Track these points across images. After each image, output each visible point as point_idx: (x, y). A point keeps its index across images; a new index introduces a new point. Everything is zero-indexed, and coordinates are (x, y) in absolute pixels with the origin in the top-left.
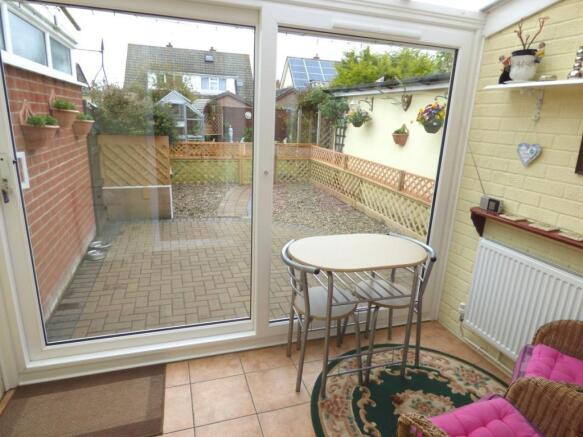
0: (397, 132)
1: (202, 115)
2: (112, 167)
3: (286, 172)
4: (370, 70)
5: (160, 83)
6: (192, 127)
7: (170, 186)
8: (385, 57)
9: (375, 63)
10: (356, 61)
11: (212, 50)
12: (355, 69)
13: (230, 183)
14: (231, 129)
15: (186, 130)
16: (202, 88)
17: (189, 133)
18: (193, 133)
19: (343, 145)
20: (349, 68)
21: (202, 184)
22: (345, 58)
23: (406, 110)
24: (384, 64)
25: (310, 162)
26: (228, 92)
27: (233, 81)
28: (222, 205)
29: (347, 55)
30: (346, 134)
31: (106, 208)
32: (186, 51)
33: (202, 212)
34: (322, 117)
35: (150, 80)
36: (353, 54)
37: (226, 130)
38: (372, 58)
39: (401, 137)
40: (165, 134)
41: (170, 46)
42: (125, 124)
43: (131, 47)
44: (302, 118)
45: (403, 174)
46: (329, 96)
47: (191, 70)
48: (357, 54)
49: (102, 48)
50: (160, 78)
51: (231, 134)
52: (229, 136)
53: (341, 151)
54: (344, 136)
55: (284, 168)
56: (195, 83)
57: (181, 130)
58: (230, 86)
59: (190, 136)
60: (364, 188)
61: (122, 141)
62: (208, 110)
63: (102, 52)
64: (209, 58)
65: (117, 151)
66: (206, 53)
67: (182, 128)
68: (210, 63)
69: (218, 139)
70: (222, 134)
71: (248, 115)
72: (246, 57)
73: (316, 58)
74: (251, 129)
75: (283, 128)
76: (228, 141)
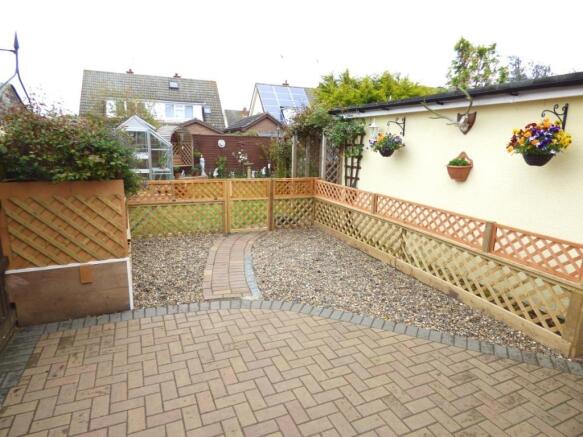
0: (454, 163)
1: (169, 144)
2: (23, 237)
3: (285, 215)
4: (352, 94)
5: (120, 111)
6: (157, 158)
7: (128, 259)
8: (366, 80)
9: (356, 87)
10: (335, 85)
11: (176, 76)
12: (336, 94)
13: (213, 233)
14: (202, 159)
15: (150, 162)
16: (167, 115)
17: (153, 166)
18: (159, 166)
19: (357, 179)
20: (329, 92)
21: (175, 235)
22: (322, 81)
23: (465, 133)
24: (367, 87)
25: (315, 201)
26: (196, 119)
27: (200, 108)
28: (207, 273)
29: (327, 79)
30: (361, 165)
31: (13, 305)
32: (148, 77)
33: (179, 290)
34: (328, 143)
35: (108, 107)
36: (331, 78)
37: (197, 161)
38: (353, 82)
39: (460, 170)
40: (117, 176)
41: (130, 72)
42: (44, 163)
43: (86, 73)
44: (298, 146)
45: (493, 227)
46: (335, 118)
47: (154, 97)
48: (336, 77)
49: (16, 46)
50: (120, 105)
51: (203, 164)
52: (200, 168)
53: (354, 186)
54: (358, 168)
55: (282, 211)
56: (159, 110)
57: (143, 164)
58: (197, 113)
59: (155, 169)
60: (409, 240)
61: (41, 193)
62: (175, 138)
63: (15, 52)
64: (174, 85)
65: (31, 209)
66: (170, 80)
67: (145, 160)
68: (175, 90)
69: (188, 171)
70: (192, 165)
71: (222, 143)
72: (213, 84)
73: (286, 85)
74: (225, 159)
75: (261, 157)
76: (200, 174)
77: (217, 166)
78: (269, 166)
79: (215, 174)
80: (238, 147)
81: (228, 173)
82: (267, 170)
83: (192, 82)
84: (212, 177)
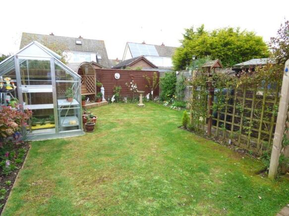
11: (80, 37)
14: (103, 88)
26: (93, 62)
27: (95, 55)
32: (63, 37)
37: (99, 89)
41: (52, 34)
43: (23, 33)
51: (103, 92)
52: (101, 95)
64: (78, 42)
66: (77, 39)
68: (79, 46)
69: (92, 98)
70: (95, 93)
71: (117, 76)
72: (102, 42)
73: (144, 43)
74: (120, 88)
75: (146, 86)
76: (101, 101)
77: (114, 93)
78: (152, 92)
79: (113, 100)
80: (130, 79)
81: (122, 99)
82: (150, 95)
83: (89, 41)
84: (110, 102)
